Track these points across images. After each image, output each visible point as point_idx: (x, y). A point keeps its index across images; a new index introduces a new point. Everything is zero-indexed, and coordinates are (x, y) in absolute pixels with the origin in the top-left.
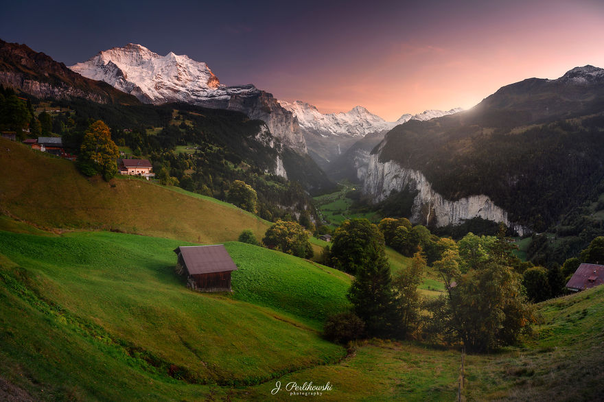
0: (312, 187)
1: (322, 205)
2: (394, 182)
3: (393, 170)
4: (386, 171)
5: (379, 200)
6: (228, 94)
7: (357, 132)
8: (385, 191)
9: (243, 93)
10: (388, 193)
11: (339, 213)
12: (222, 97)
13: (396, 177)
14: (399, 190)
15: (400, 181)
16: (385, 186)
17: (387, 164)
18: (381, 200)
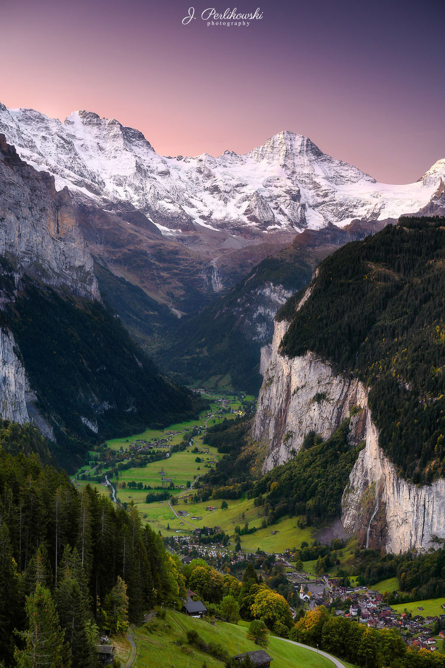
0: (106, 406)
1: (126, 468)
2: (315, 409)
3: (313, 377)
4: (296, 382)
5: (276, 461)
7: (280, 217)
8: (291, 434)
10: (298, 443)
13: (320, 398)
14: (326, 435)
15: (328, 409)
16: (292, 420)
17: (298, 362)
18: (281, 463)
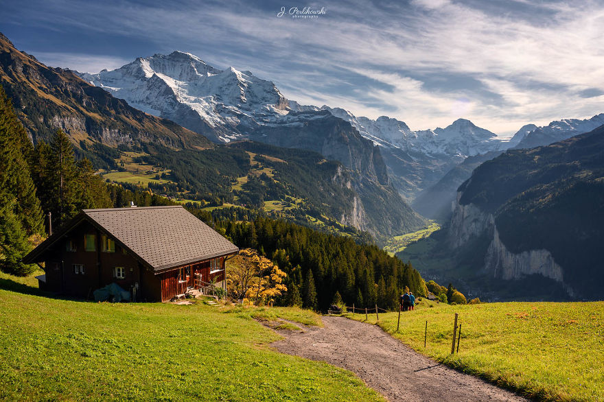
2: (473, 225)
3: (473, 213)
4: (466, 215)
5: (458, 244)
6: (301, 121)
7: (458, 152)
8: (464, 234)
9: (317, 120)
10: (467, 237)
11: (416, 257)
12: (293, 124)
13: (475, 221)
14: (478, 234)
15: (479, 225)
16: (464, 229)
17: (466, 207)
18: (460, 245)
